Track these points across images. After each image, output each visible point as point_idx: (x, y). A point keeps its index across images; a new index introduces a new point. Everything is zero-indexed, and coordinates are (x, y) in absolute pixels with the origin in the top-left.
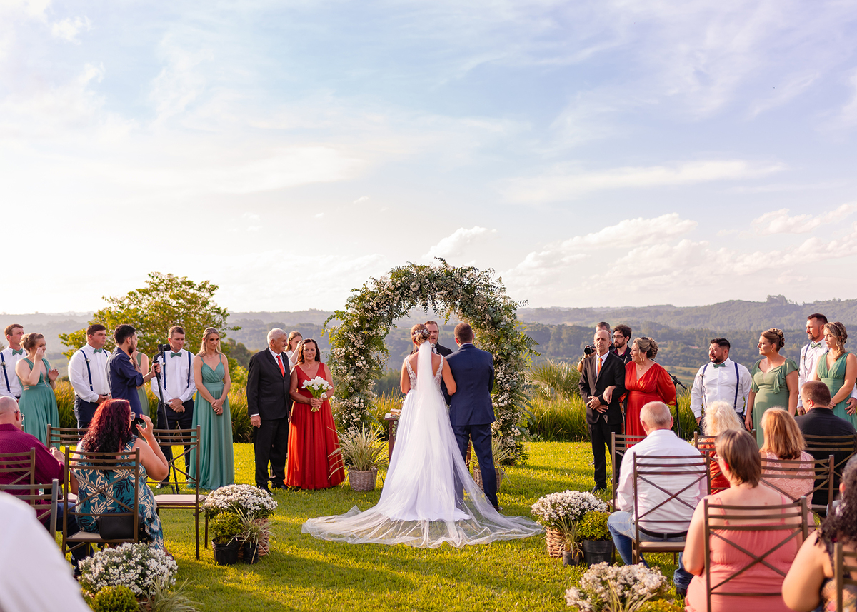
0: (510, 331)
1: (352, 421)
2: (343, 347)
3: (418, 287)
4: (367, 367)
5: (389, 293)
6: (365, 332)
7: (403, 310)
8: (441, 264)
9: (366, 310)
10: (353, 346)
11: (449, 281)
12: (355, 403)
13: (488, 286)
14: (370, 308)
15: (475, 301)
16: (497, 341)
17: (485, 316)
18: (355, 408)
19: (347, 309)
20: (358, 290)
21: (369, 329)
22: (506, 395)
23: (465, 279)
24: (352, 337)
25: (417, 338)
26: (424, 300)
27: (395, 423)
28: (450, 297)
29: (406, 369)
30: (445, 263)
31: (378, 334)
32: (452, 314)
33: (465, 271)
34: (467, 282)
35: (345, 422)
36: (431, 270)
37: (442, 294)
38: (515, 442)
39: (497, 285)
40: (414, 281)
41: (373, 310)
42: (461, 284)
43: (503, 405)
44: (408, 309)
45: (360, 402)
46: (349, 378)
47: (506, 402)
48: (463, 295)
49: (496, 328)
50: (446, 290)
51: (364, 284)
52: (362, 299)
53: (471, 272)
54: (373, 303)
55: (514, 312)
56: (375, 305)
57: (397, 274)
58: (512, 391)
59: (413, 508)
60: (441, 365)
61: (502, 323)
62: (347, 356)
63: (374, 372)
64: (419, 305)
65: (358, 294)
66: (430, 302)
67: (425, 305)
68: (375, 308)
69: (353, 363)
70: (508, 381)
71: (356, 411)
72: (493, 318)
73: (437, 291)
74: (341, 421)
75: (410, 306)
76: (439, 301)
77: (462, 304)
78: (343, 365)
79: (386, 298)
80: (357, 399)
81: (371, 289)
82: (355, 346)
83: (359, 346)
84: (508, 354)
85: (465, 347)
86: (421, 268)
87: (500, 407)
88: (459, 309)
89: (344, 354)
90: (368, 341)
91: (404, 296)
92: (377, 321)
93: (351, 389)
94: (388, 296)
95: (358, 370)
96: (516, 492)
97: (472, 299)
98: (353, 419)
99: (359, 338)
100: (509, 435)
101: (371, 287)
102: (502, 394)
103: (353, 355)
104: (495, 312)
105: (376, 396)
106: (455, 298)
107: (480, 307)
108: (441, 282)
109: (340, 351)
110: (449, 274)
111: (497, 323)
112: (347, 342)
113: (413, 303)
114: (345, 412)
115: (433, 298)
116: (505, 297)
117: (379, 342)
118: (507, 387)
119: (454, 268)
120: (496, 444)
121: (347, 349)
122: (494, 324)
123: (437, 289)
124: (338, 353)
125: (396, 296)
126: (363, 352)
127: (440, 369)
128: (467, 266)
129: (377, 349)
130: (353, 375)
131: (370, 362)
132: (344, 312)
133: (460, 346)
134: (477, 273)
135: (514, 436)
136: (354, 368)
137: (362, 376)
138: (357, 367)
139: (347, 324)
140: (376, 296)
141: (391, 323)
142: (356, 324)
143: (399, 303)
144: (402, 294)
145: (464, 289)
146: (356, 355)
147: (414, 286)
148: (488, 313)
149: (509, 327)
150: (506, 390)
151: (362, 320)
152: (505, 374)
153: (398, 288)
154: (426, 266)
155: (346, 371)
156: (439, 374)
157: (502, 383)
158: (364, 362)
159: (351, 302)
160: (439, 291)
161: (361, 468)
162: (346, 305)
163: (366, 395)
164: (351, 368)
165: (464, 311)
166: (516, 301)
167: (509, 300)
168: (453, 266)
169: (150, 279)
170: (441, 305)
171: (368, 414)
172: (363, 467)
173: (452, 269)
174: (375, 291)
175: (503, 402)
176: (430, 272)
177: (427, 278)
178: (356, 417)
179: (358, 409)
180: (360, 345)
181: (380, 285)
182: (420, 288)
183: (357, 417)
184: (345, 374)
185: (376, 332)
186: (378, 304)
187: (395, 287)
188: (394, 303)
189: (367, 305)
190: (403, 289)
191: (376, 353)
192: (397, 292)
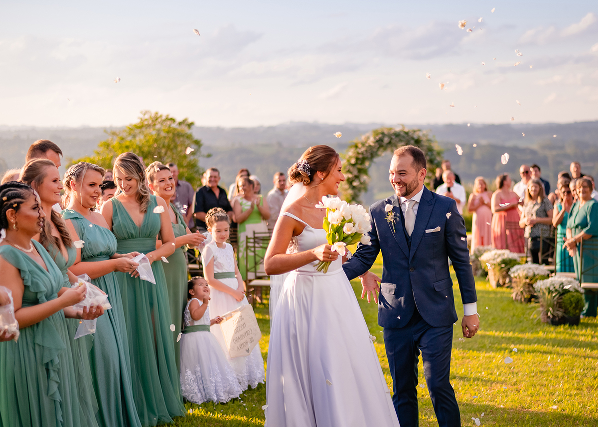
6: (359, 166)
8: (402, 128)
9: (358, 153)
11: (406, 137)
13: (428, 140)
21: (361, 164)
23: (415, 136)
24: (351, 168)
26: (391, 148)
30: (404, 127)
31: (365, 167)
33: (416, 131)
39: (433, 139)
40: (386, 137)
42: (413, 138)
44: (382, 153)
52: (356, 146)
53: (419, 132)
57: (376, 133)
64: (388, 151)
75: (384, 151)
81: (362, 141)
82: (353, 174)
86: (390, 130)
90: (360, 171)
91: (381, 146)
92: (365, 160)
95: (354, 188)
99: (355, 169)
103: (352, 179)
110: (407, 133)
112: (349, 171)
117: (366, 172)
128: (416, 129)
134: (422, 133)
139: (348, 161)
141: (372, 160)
151: (357, 159)
153: (377, 141)
154: (393, 129)
164: (351, 186)
166: (443, 149)
167: (439, 148)
169: (141, 116)
173: (408, 130)
174: (364, 142)
176: (395, 132)
180: (356, 173)
185: (364, 165)
186: (366, 151)
187: (375, 141)
188: (375, 150)
189: (360, 151)
190: (380, 142)
191: (364, 178)
192: (377, 144)
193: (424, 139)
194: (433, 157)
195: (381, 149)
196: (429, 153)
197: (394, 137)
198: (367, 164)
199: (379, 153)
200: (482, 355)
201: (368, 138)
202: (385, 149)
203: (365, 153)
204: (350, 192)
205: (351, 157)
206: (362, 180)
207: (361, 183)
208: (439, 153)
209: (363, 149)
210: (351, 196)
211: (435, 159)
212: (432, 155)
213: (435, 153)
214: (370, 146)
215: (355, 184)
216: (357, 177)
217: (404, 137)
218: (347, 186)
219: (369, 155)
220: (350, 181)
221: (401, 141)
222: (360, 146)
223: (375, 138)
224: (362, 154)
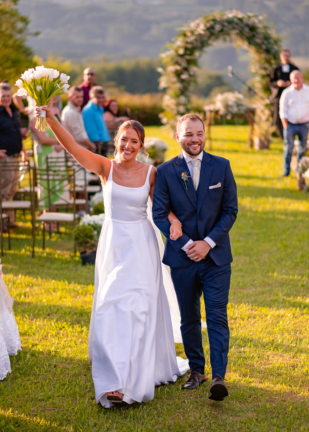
2: (174, 66)
6: (188, 57)
9: (187, 43)
15: (256, 36)
21: (190, 55)
24: (180, 60)
26: (224, 37)
28: (241, 34)
62: (176, 72)
64: (221, 40)
89: (174, 70)
90: (189, 62)
91: (212, 34)
92: (194, 50)
95: (182, 81)
109: (172, 68)
110: (240, 20)
111: (270, 51)
112: (177, 63)
117: (195, 63)
122: (268, 51)
129: (194, 67)
139: (176, 51)
141: (203, 50)
142: (181, 52)
151: (186, 49)
153: (208, 29)
180: (184, 64)
186: (196, 40)
187: (205, 29)
188: (205, 39)
189: (189, 40)
190: (210, 29)
191: (194, 69)
192: (208, 32)
193: (260, 26)
194: (269, 46)
195: (213, 38)
196: (266, 42)
197: (226, 24)
198: (197, 54)
199: (210, 42)
200: (271, 312)
201: (198, 25)
202: (217, 38)
203: (195, 42)
204: (178, 85)
205: (179, 47)
206: (192, 73)
207: (190, 76)
208: (276, 42)
209: (192, 38)
210: (180, 90)
211: (273, 48)
212: (269, 43)
213: (272, 41)
214: (200, 34)
215: (184, 76)
216: (186, 69)
217: (237, 24)
218: (175, 79)
219: (199, 44)
220: (178, 74)
221: (234, 28)
222: (189, 34)
223: (205, 26)
224: (191, 43)
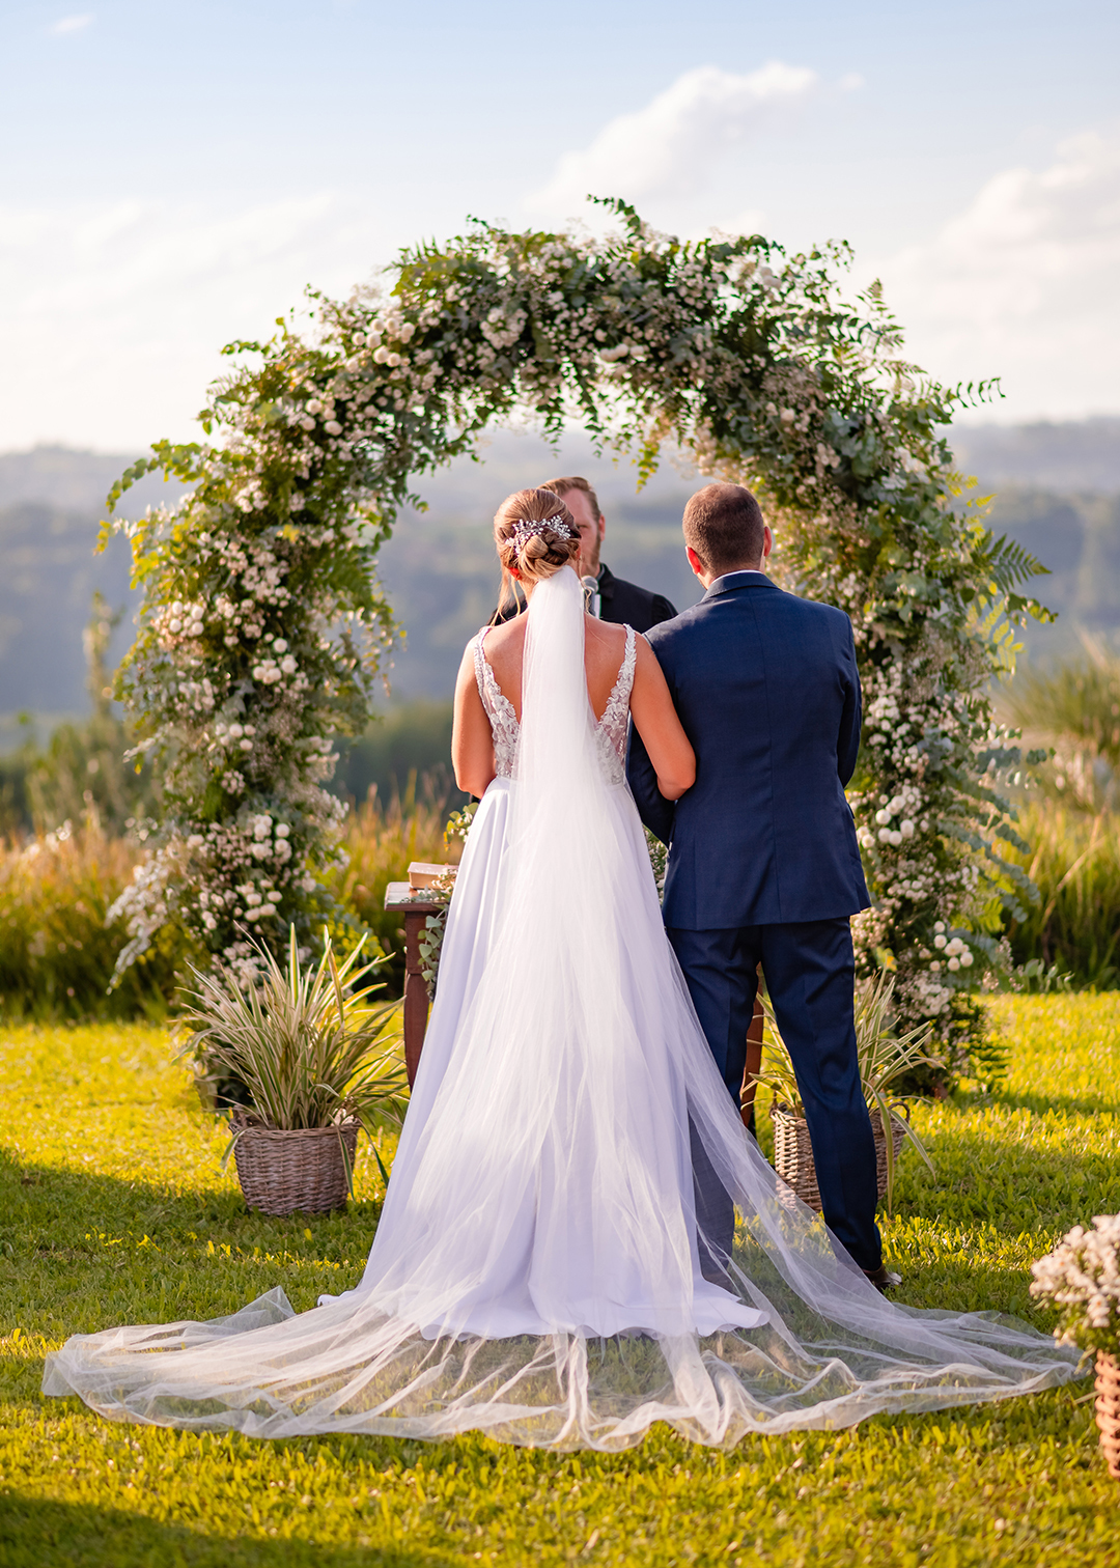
0: (926, 514)
1: (241, 919)
2: (192, 597)
3: (515, 329)
4: (302, 682)
5: (392, 359)
6: (290, 533)
7: (452, 432)
8: (618, 227)
9: (292, 435)
10: (238, 594)
11: (652, 298)
12: (251, 839)
13: (825, 320)
14: (309, 424)
15: (770, 385)
16: (867, 561)
17: (813, 451)
18: (255, 863)
19: (208, 429)
20: (255, 347)
21: (305, 518)
22: (908, 796)
23: (725, 291)
24: (232, 555)
25: (522, 558)
26: (543, 387)
27: (431, 922)
28: (660, 372)
29: (473, 688)
30: (635, 222)
31: (343, 539)
32: (669, 444)
33: (724, 253)
34: (730, 301)
35: (210, 921)
36: (573, 253)
37: (624, 359)
38: (947, 994)
39: (865, 312)
40: (497, 303)
41: (320, 436)
42: (707, 312)
43: (894, 838)
44: (475, 426)
45: (273, 837)
46: (226, 732)
47: (908, 826)
48: (715, 361)
49: (863, 504)
50: (643, 341)
51: (280, 321)
52: (271, 385)
53: (750, 258)
54: (321, 403)
55: (939, 430)
56: (329, 413)
57: (421, 273)
58: (934, 778)
59: (516, 1285)
60: (628, 669)
61: (892, 483)
62: (212, 636)
63: (334, 706)
64: (523, 413)
65: (256, 364)
66: (570, 395)
67: (551, 407)
68: (332, 427)
69: (240, 664)
70: (915, 736)
71: (257, 873)
72: (847, 463)
73: (599, 345)
74: (195, 920)
75: (483, 413)
76: (611, 390)
77: (711, 401)
78: (195, 675)
79: (379, 381)
80: (261, 824)
81: (311, 343)
82: (248, 595)
83: (262, 591)
84: (918, 618)
85: (732, 587)
86: (530, 244)
87: (881, 847)
88: (700, 424)
89: (197, 628)
90: (302, 568)
91: (456, 371)
92: (340, 483)
93: (235, 782)
94: (384, 369)
95: (260, 700)
96: (958, 1207)
97: (755, 380)
98: (245, 907)
99: (265, 557)
100: (920, 965)
101: (314, 334)
102: (889, 789)
103: (240, 632)
104: (857, 432)
105: (342, 808)
106: (683, 375)
107: (788, 414)
108: (616, 305)
109: (181, 616)
110: (654, 269)
111: (868, 482)
112: (214, 576)
113: (495, 398)
114: (209, 879)
115: (586, 377)
116: (899, 369)
117: (351, 577)
118: (913, 758)
119: (674, 242)
120: (870, 1005)
121: (211, 607)
122: (855, 485)
123: (600, 335)
124: (174, 624)
125: (422, 369)
126: (280, 619)
127: (623, 688)
128: (729, 234)
129: (341, 606)
130: (242, 719)
131: (312, 663)
132: (195, 448)
133: (709, 582)
134: (777, 263)
135: (945, 973)
136: (245, 687)
137: (281, 724)
138: (257, 684)
139: (208, 495)
140: (332, 374)
141: (399, 488)
142: (248, 495)
143: (434, 404)
144: (448, 361)
145: (721, 337)
146: (252, 630)
147: (498, 328)
148: (828, 437)
149: (921, 496)
150: (909, 774)
151: (275, 479)
152: (903, 703)
153: (428, 337)
154: (550, 238)
155: (209, 701)
156: (616, 707)
157: (890, 745)
158: (289, 664)
159: (226, 398)
160: (610, 343)
161: (285, 1117)
162: (204, 415)
163: (299, 806)
164: (232, 690)
165: (720, 429)
166: (948, 384)
167: (916, 378)
168: (671, 233)
170: (619, 406)
171: (309, 884)
172: (296, 1115)
173: (665, 247)
174: (330, 350)
175: (895, 822)
176: (568, 263)
177: (554, 287)
178: (259, 901)
179: (266, 867)
180: (267, 587)
181: (350, 325)
182: (527, 336)
183: (264, 901)
184: (202, 719)
185: (337, 527)
187: (411, 332)
190: (445, 340)
191: (337, 622)
192: (423, 354)
193: (789, 311)
195: (465, 396)
197: (553, 302)
199: (452, 425)
206: (323, 645)
208: (911, 423)
211: (887, 468)
212: (861, 432)
217: (633, 298)
220: (227, 653)
223: (410, 311)
